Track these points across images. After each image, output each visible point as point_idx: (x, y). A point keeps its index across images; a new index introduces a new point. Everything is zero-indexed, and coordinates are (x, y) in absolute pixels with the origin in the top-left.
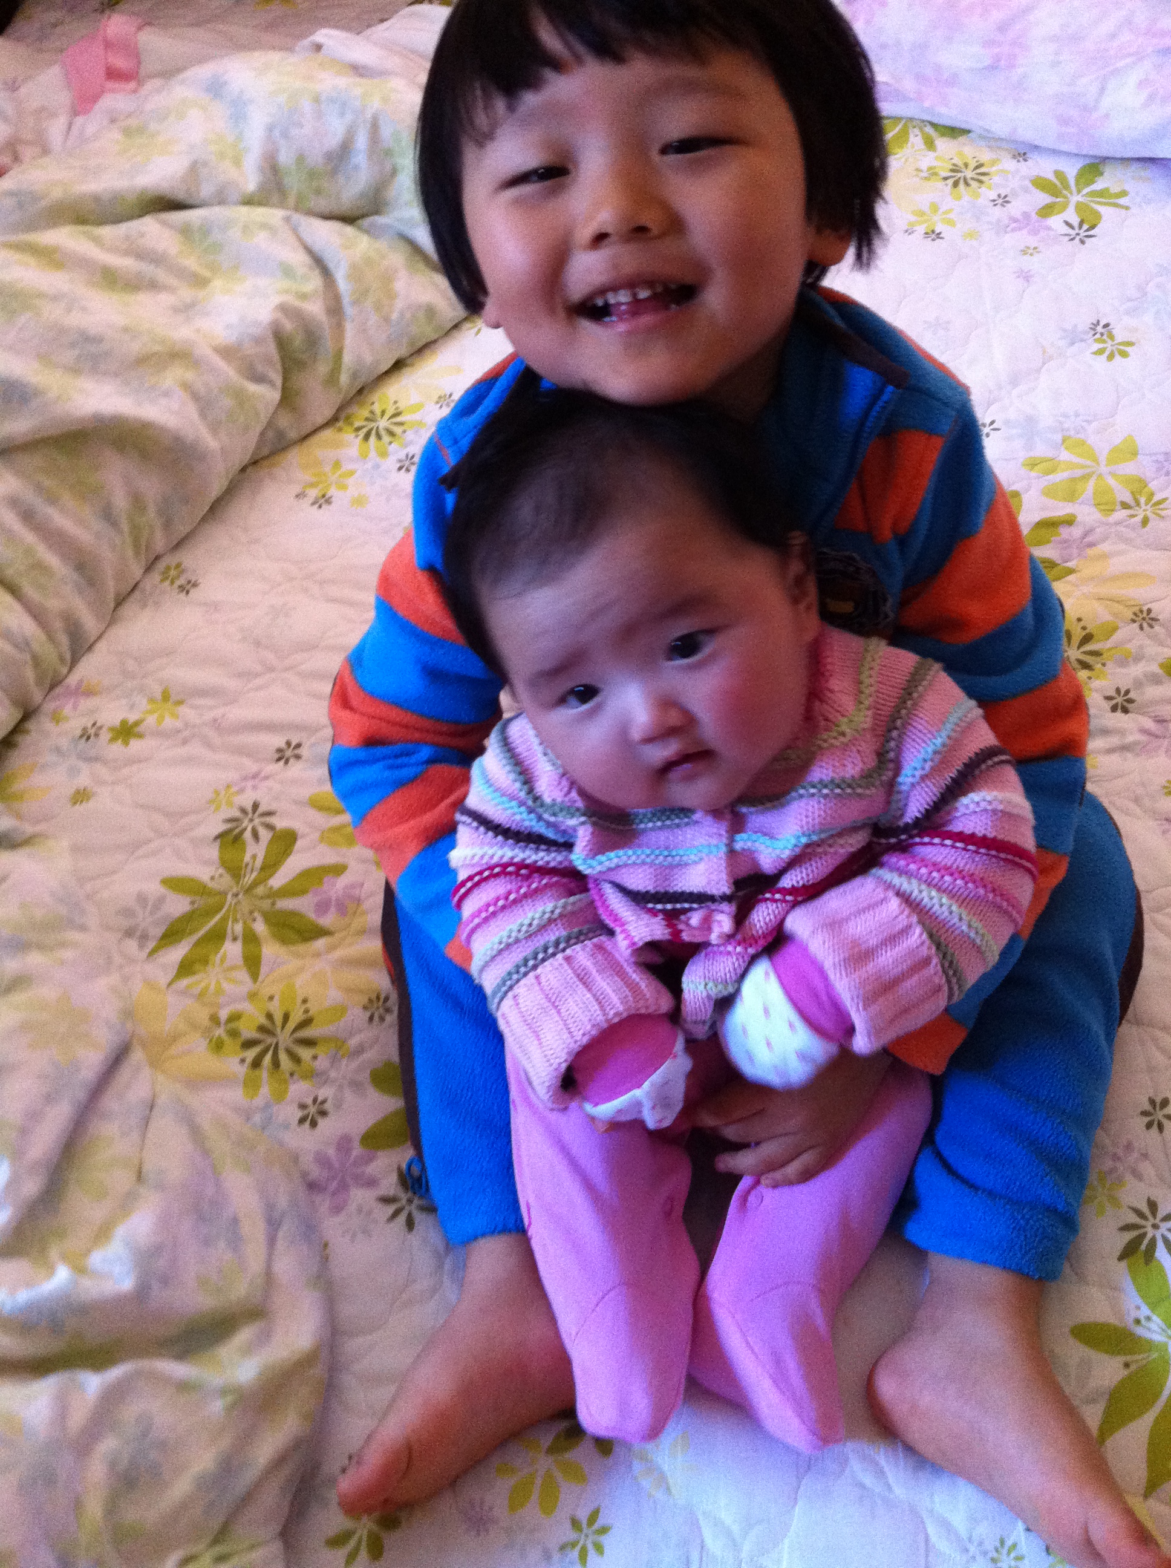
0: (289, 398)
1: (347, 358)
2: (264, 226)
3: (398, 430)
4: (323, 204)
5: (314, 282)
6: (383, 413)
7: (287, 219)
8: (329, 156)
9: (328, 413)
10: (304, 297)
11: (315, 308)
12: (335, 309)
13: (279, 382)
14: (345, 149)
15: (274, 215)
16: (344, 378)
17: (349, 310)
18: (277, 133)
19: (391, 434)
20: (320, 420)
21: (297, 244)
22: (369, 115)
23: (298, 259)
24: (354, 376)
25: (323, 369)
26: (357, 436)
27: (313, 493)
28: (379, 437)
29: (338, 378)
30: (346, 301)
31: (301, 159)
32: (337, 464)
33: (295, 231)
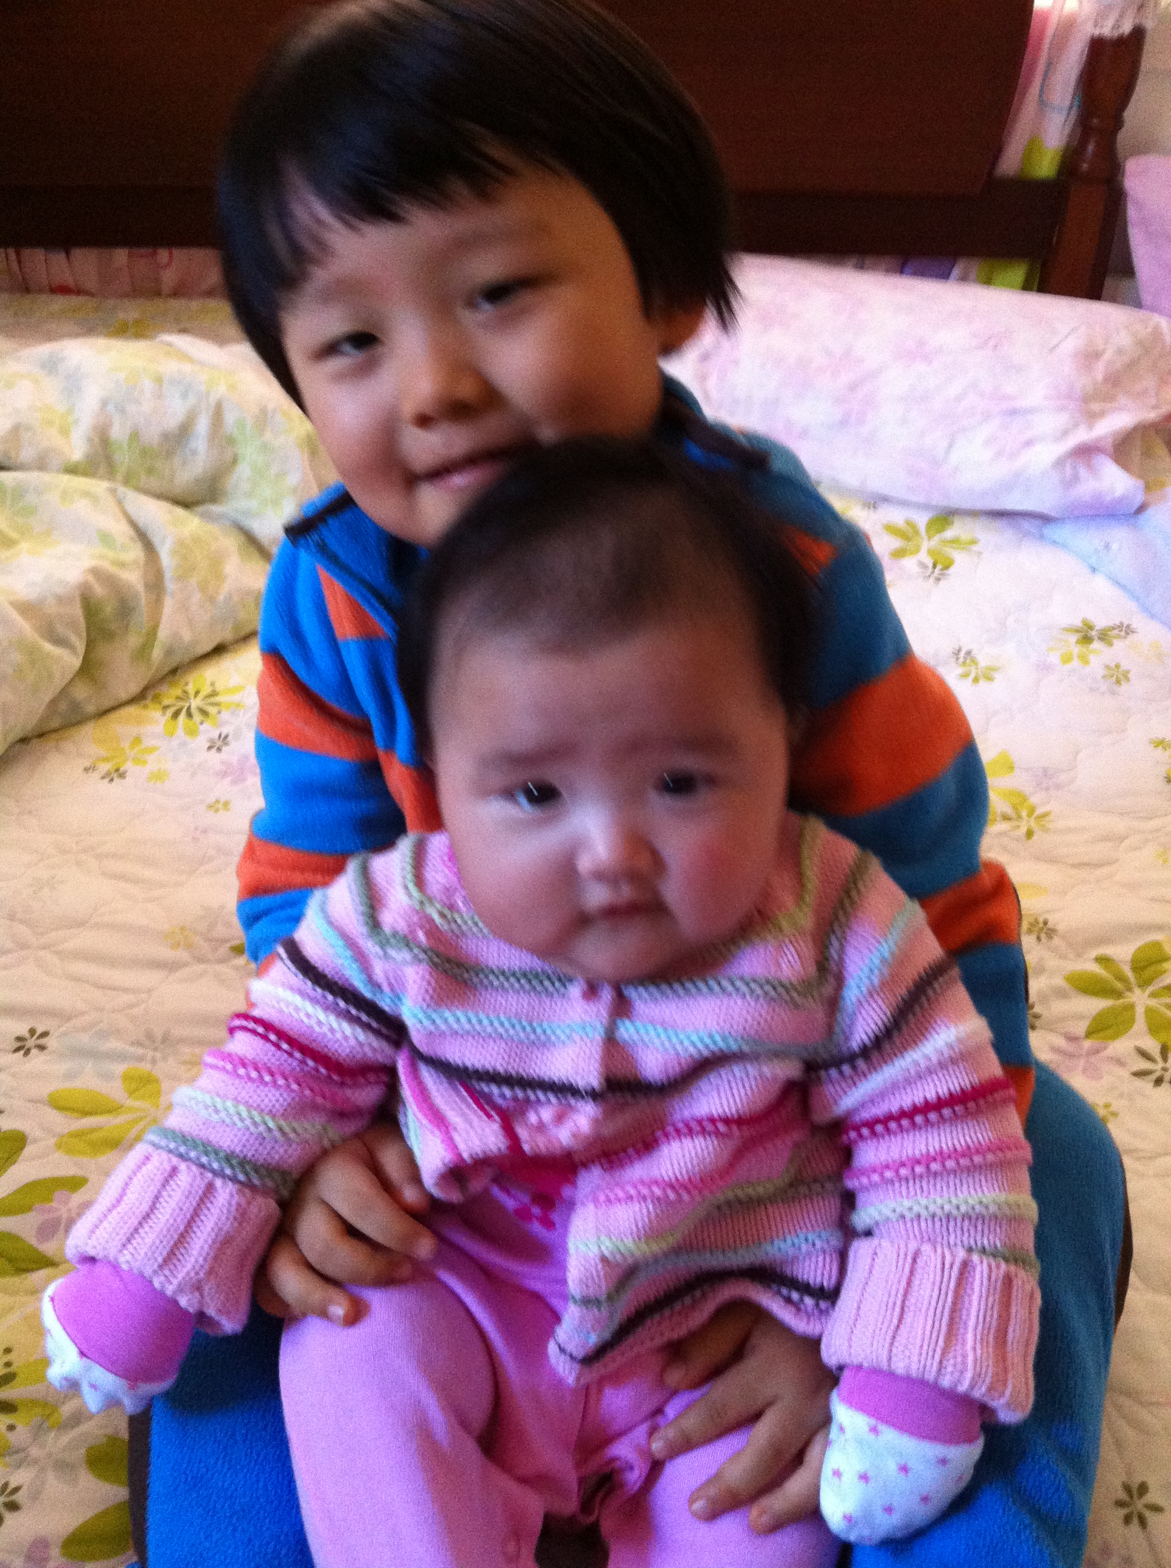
0: (88, 669)
1: (163, 634)
2: (86, 494)
3: (212, 710)
4: (154, 483)
5: (135, 553)
6: (197, 693)
7: (113, 491)
8: (166, 436)
9: (134, 689)
10: (122, 565)
11: (133, 578)
12: (156, 584)
13: (81, 648)
14: (184, 431)
15: (99, 486)
16: (157, 653)
17: (170, 585)
18: (111, 408)
19: (204, 713)
20: (124, 696)
21: (120, 515)
22: (212, 400)
23: (120, 530)
24: (169, 652)
25: (134, 640)
26: (164, 714)
27: (104, 767)
28: (189, 715)
29: (150, 654)
30: (168, 575)
31: (135, 436)
32: (138, 740)
33: (120, 503)
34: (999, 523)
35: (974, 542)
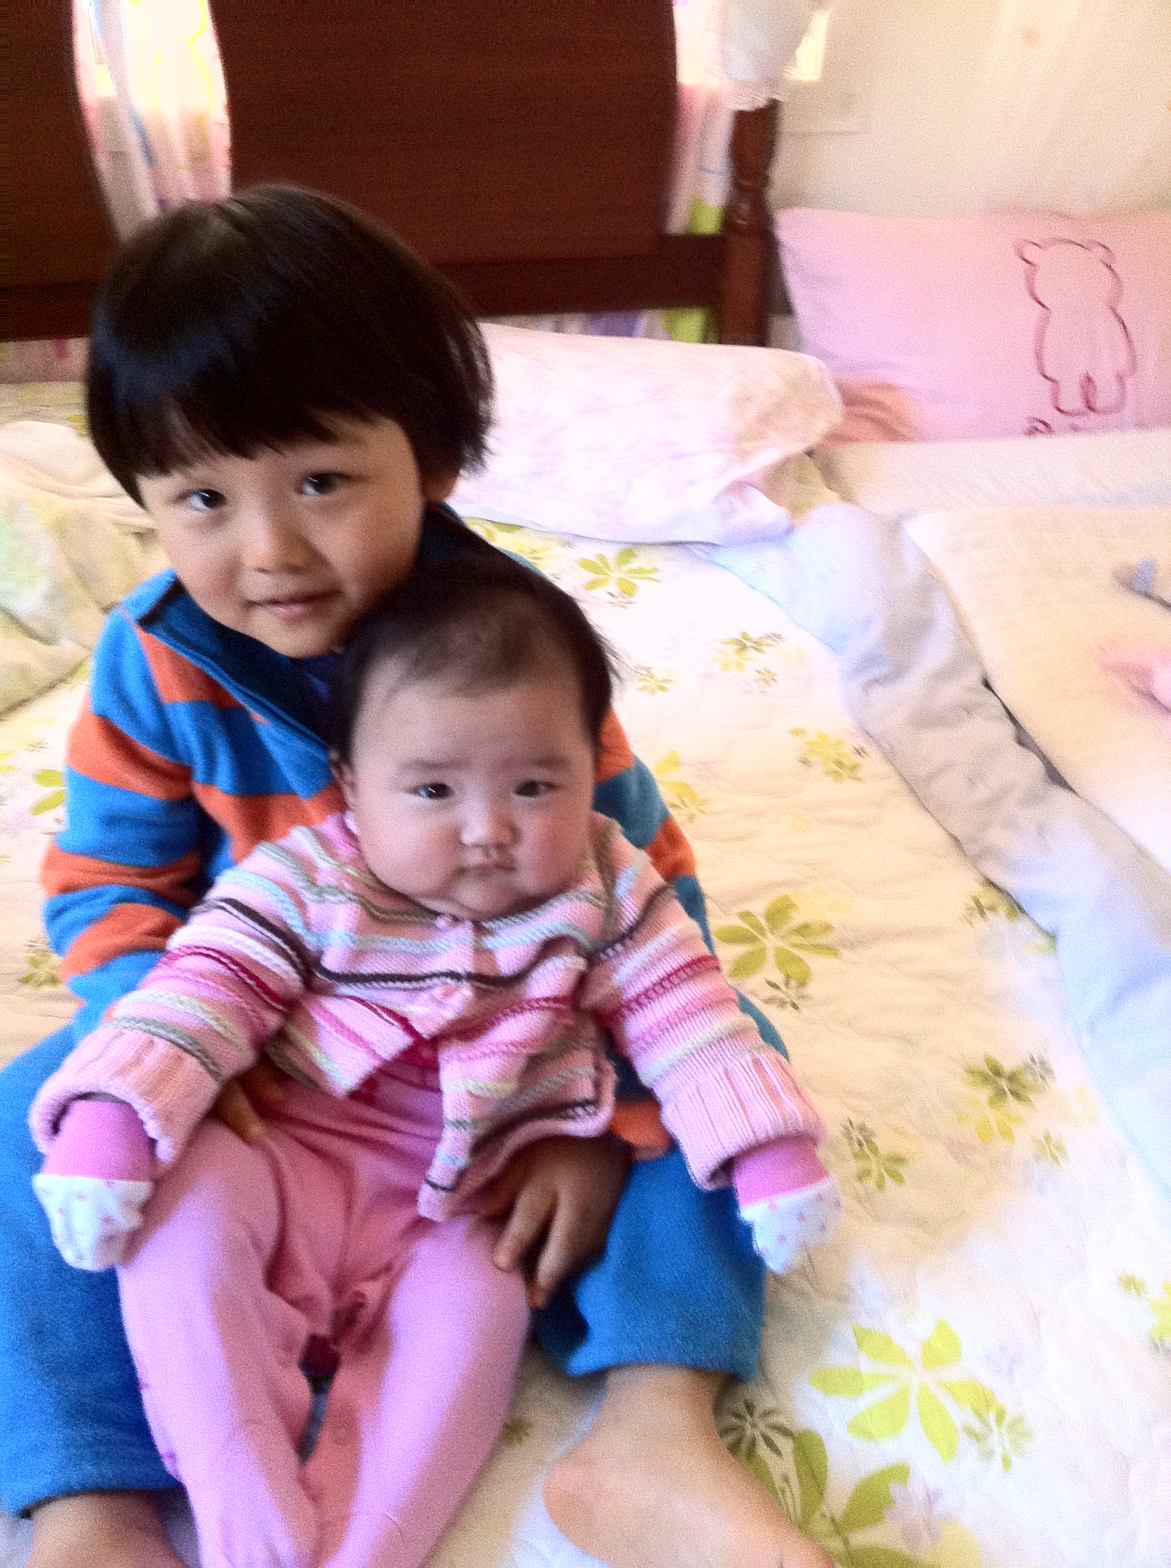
34: (675, 552)
35: (655, 570)
